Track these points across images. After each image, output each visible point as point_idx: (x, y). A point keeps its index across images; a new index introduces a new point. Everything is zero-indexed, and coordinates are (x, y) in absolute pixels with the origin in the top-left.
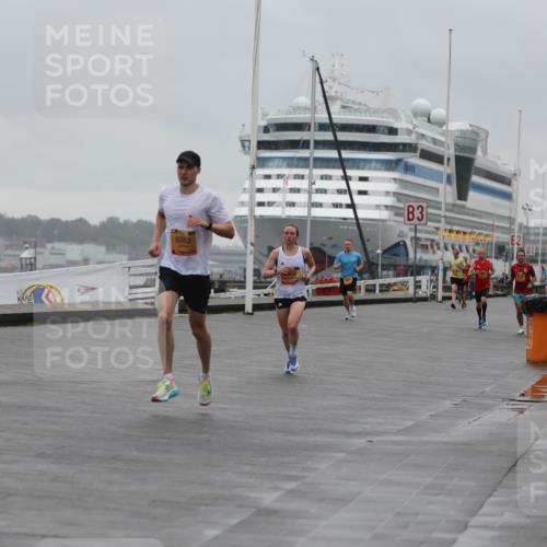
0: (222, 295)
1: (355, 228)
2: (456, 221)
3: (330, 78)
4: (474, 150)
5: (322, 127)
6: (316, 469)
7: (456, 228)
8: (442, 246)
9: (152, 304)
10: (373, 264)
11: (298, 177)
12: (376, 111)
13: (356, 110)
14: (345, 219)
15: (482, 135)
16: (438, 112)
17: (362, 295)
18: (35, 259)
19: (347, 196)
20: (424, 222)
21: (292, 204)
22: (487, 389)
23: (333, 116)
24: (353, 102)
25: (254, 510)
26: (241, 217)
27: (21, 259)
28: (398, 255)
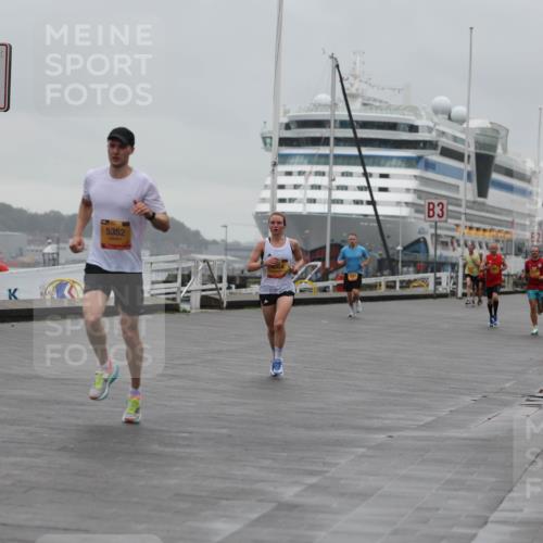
0: (243, 290)
1: (376, 224)
2: (476, 218)
3: (352, 75)
4: (494, 148)
5: (343, 124)
6: (338, 464)
7: (476, 225)
8: (462, 243)
9: (174, 299)
10: (394, 260)
11: (318, 174)
12: (397, 109)
13: (377, 108)
14: (366, 216)
15: (503, 133)
16: (459, 110)
17: (382, 291)
18: (58, 254)
19: (368, 193)
20: (443, 219)
21: (314, 201)
22: (507, 385)
23: (353, 113)
24: (375, 100)
25: (274, 505)
26: (262, 213)
27: (44, 254)
28: (418, 252)
